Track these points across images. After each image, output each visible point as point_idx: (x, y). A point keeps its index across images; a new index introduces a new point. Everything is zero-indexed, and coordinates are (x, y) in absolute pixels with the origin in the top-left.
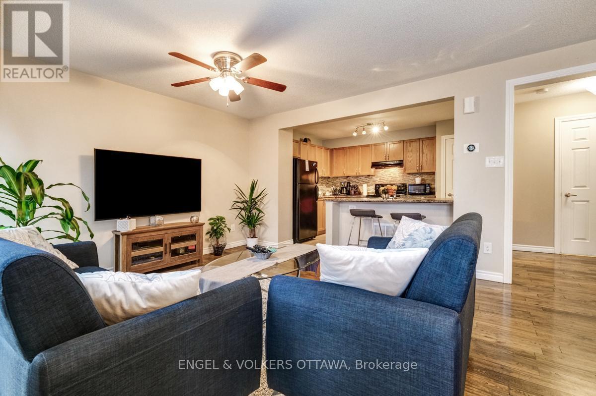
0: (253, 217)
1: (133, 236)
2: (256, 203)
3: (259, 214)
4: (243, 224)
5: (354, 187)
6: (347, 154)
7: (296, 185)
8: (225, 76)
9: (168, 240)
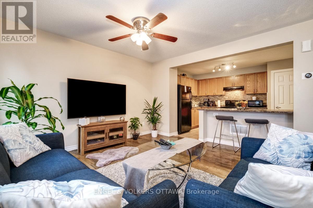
0: (155, 118)
1: (88, 128)
2: (157, 110)
3: (158, 117)
4: (149, 122)
5: (212, 102)
6: (208, 83)
7: (179, 100)
8: (140, 32)
9: (107, 130)
